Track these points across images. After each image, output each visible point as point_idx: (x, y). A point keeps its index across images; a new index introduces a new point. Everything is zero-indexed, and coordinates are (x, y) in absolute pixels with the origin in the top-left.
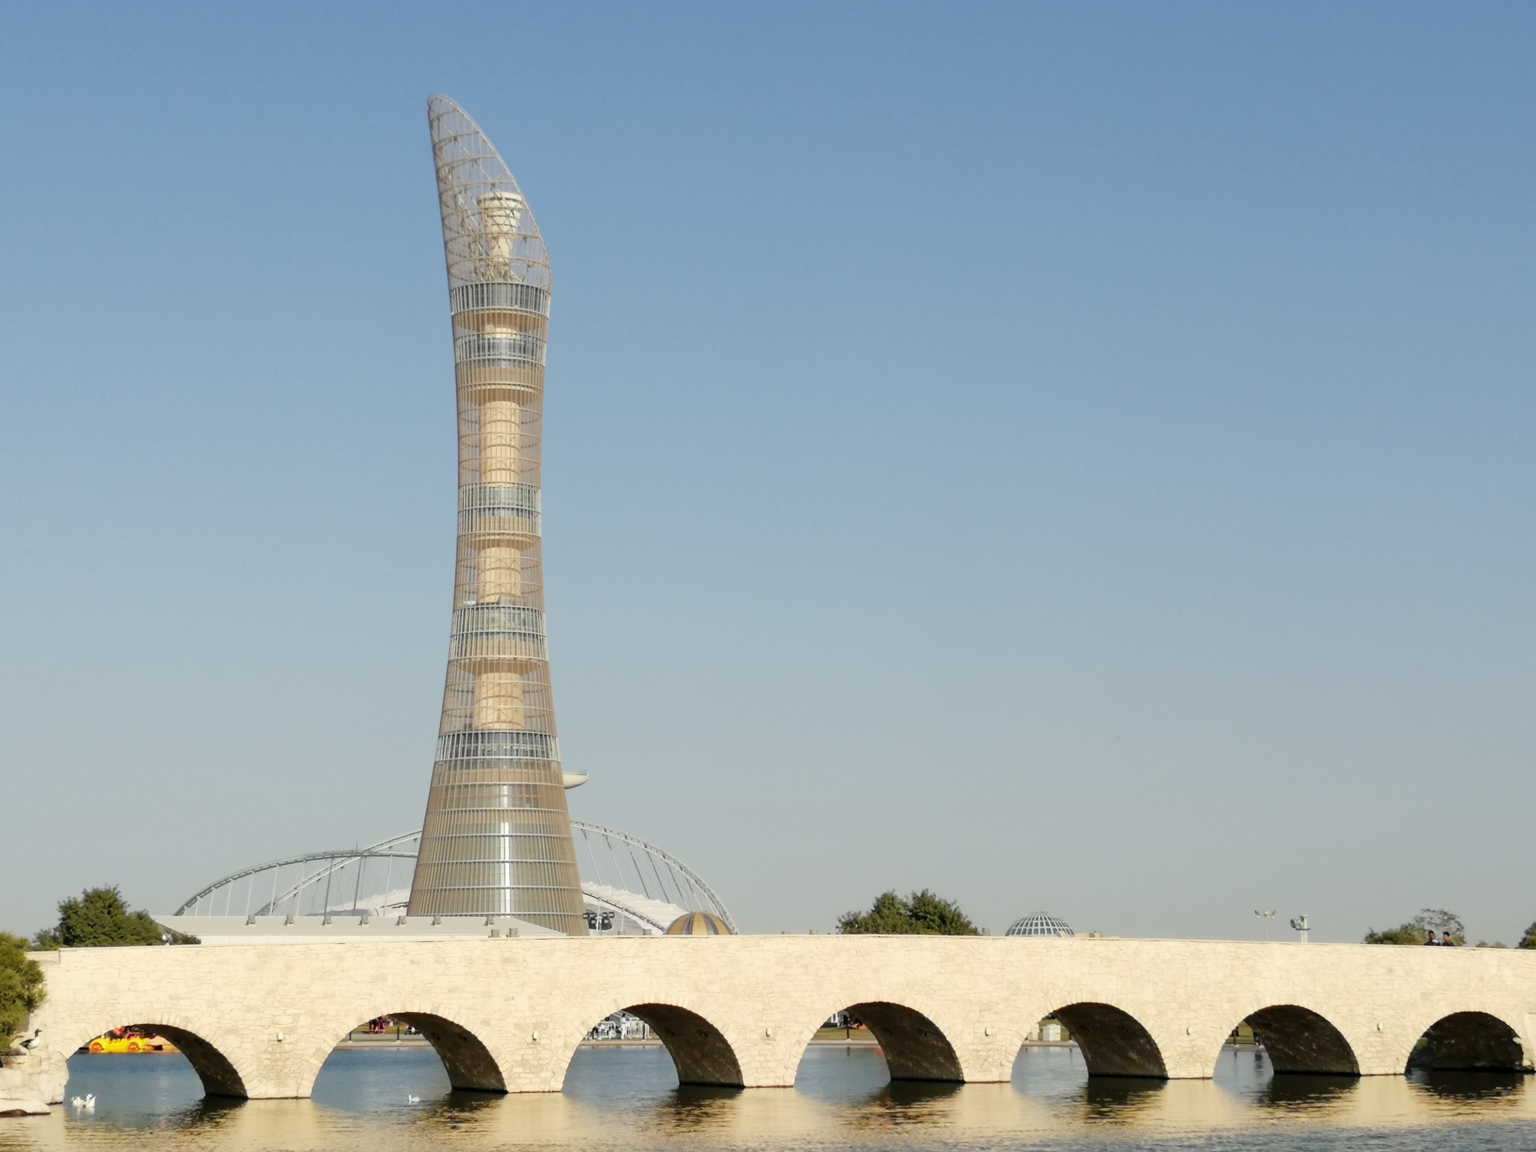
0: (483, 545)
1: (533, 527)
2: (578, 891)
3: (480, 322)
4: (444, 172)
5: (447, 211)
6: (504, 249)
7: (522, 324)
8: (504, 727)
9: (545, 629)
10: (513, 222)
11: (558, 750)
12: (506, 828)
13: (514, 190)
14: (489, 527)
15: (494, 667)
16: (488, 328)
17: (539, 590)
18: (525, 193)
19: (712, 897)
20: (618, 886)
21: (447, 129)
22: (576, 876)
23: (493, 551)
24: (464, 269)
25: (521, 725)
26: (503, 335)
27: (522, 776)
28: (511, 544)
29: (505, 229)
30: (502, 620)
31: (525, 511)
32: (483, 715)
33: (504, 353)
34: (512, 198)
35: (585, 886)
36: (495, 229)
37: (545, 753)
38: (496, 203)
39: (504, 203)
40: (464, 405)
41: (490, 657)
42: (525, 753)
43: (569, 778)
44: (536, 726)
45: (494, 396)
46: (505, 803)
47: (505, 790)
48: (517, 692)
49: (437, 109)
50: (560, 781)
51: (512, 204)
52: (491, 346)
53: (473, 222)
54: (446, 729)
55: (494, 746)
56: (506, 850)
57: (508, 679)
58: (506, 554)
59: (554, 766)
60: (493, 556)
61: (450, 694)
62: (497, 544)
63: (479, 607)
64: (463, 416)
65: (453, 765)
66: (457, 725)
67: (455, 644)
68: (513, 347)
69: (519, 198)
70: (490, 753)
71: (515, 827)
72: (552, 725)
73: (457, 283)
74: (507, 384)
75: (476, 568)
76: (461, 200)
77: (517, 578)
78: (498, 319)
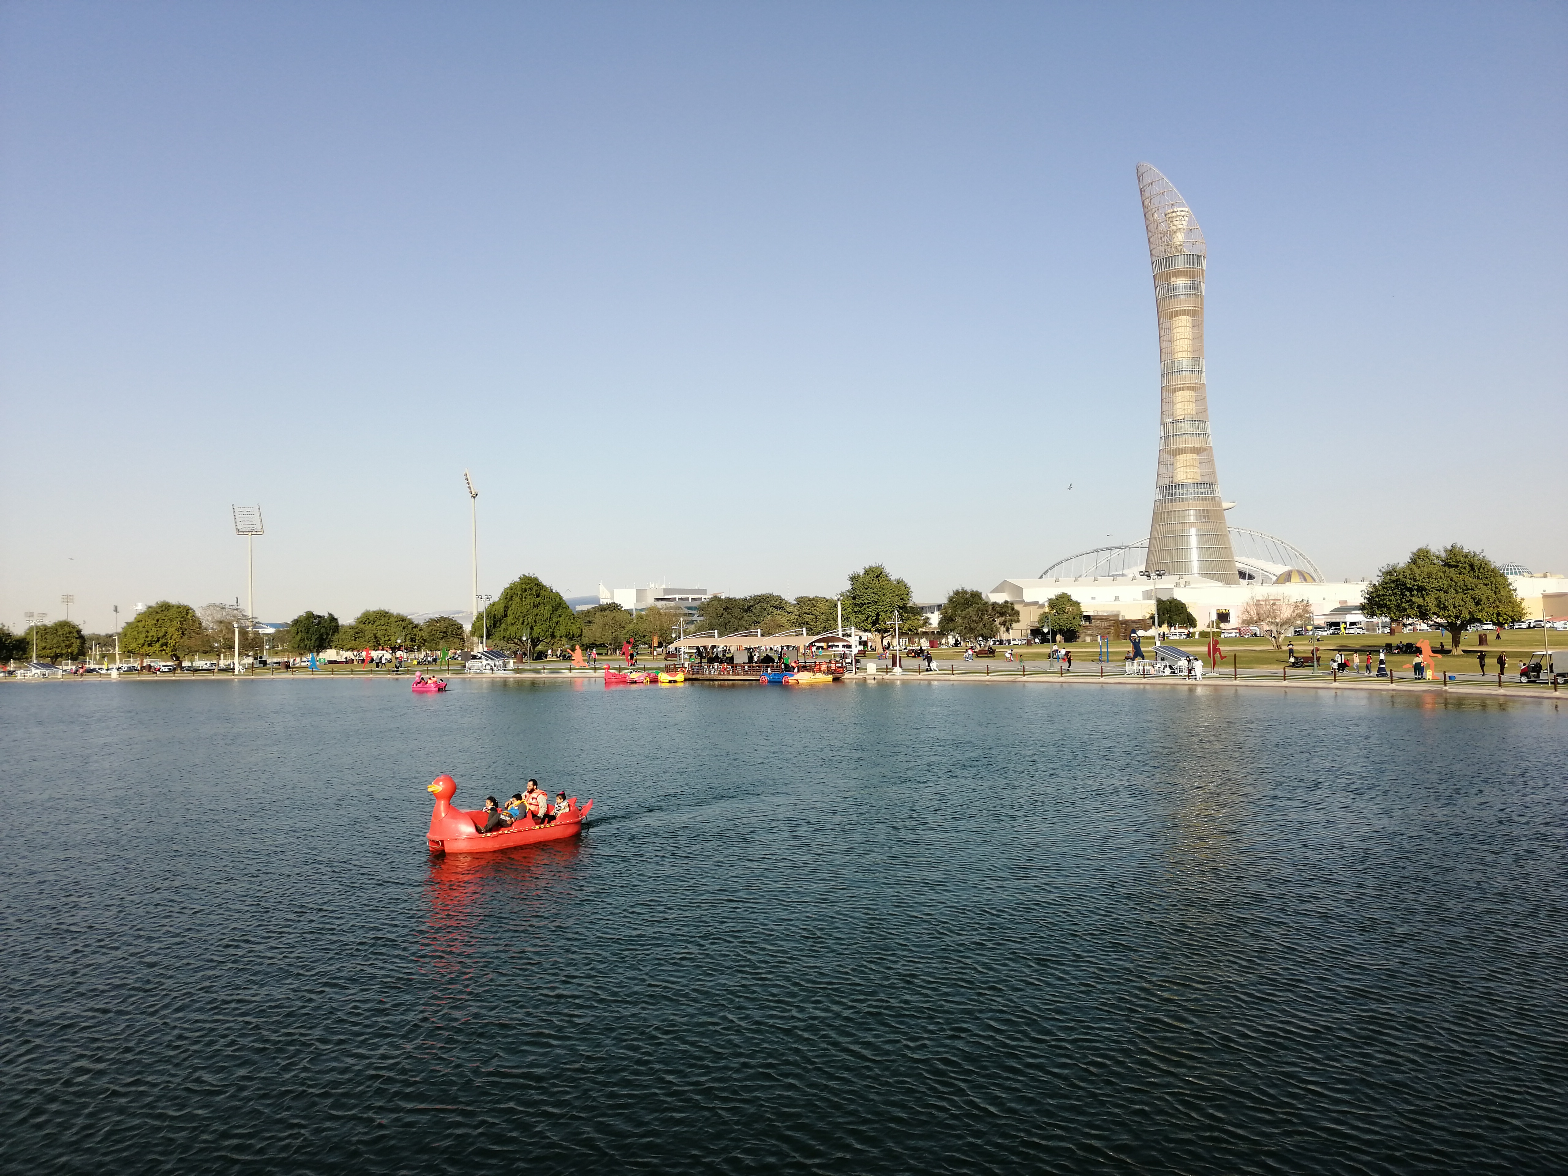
0: (1174, 391)
1: (1201, 378)
2: (1233, 561)
3: (1168, 277)
4: (1146, 203)
5: (1148, 222)
6: (1179, 238)
7: (1190, 275)
8: (1190, 481)
9: (1209, 430)
10: (1184, 223)
11: (1219, 491)
12: (1193, 531)
13: (1184, 206)
14: (1178, 381)
15: (1183, 451)
16: (1172, 279)
17: (1206, 410)
18: (1191, 208)
19: (1309, 562)
20: (1258, 558)
21: (1147, 180)
22: (1232, 553)
23: (1180, 393)
24: (1159, 251)
25: (1199, 479)
26: (1181, 282)
27: (1201, 505)
28: (1189, 389)
29: (1180, 227)
30: (1186, 427)
31: (1196, 371)
32: (1178, 476)
33: (1182, 291)
34: (1183, 210)
35: (1236, 558)
36: (1174, 228)
37: (1212, 493)
38: (1174, 214)
39: (1178, 213)
40: (1162, 320)
41: (1181, 446)
42: (1202, 493)
43: (1225, 505)
44: (1206, 479)
45: (1177, 314)
46: (1192, 519)
47: (1192, 512)
48: (1196, 463)
49: (1141, 170)
50: (1220, 506)
51: (1183, 213)
52: (1175, 289)
53: (1163, 227)
54: (1160, 484)
55: (1185, 491)
56: (1194, 541)
57: (1190, 457)
58: (1187, 394)
59: (1217, 499)
60: (1180, 396)
61: (1161, 466)
62: (1182, 389)
63: (1174, 422)
64: (1162, 326)
65: (1163, 501)
66: (1165, 481)
67: (1162, 441)
68: (1186, 287)
69: (1186, 209)
70: (1183, 494)
71: (1198, 530)
72: (1215, 479)
73: (1155, 259)
74: (1185, 307)
75: (1171, 403)
76: (1156, 216)
77: (1193, 405)
78: (1177, 274)
